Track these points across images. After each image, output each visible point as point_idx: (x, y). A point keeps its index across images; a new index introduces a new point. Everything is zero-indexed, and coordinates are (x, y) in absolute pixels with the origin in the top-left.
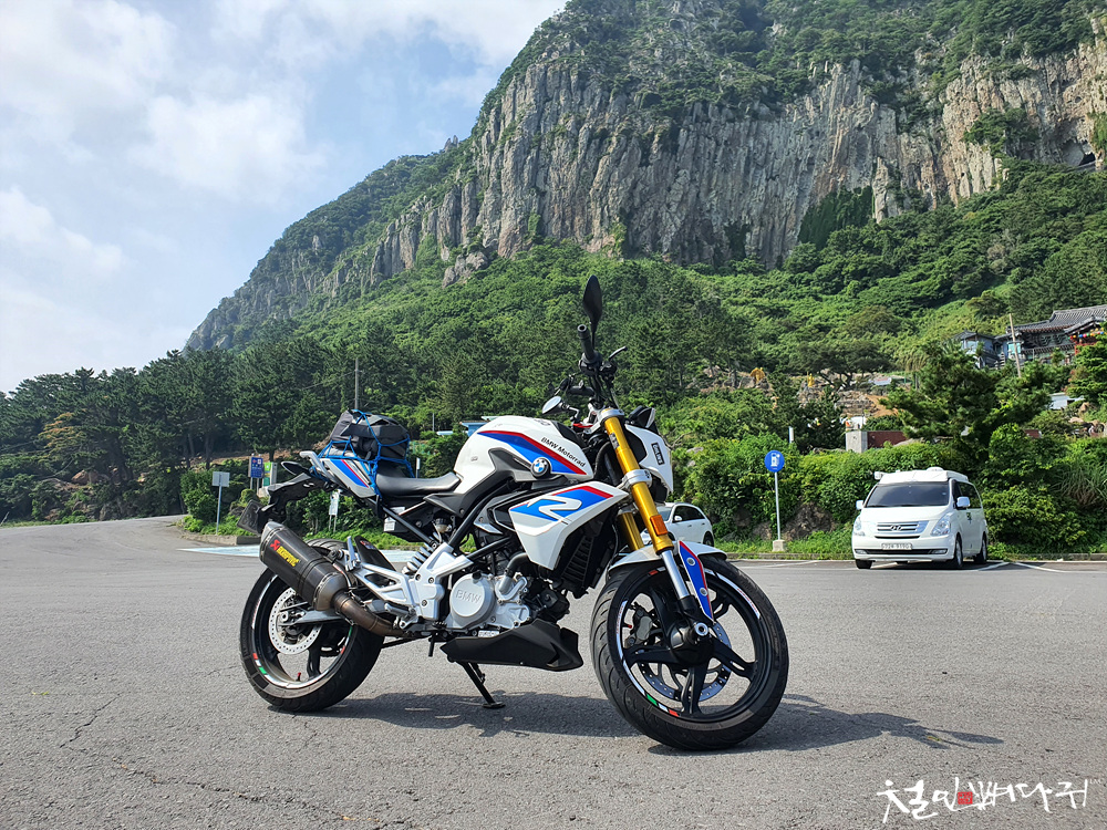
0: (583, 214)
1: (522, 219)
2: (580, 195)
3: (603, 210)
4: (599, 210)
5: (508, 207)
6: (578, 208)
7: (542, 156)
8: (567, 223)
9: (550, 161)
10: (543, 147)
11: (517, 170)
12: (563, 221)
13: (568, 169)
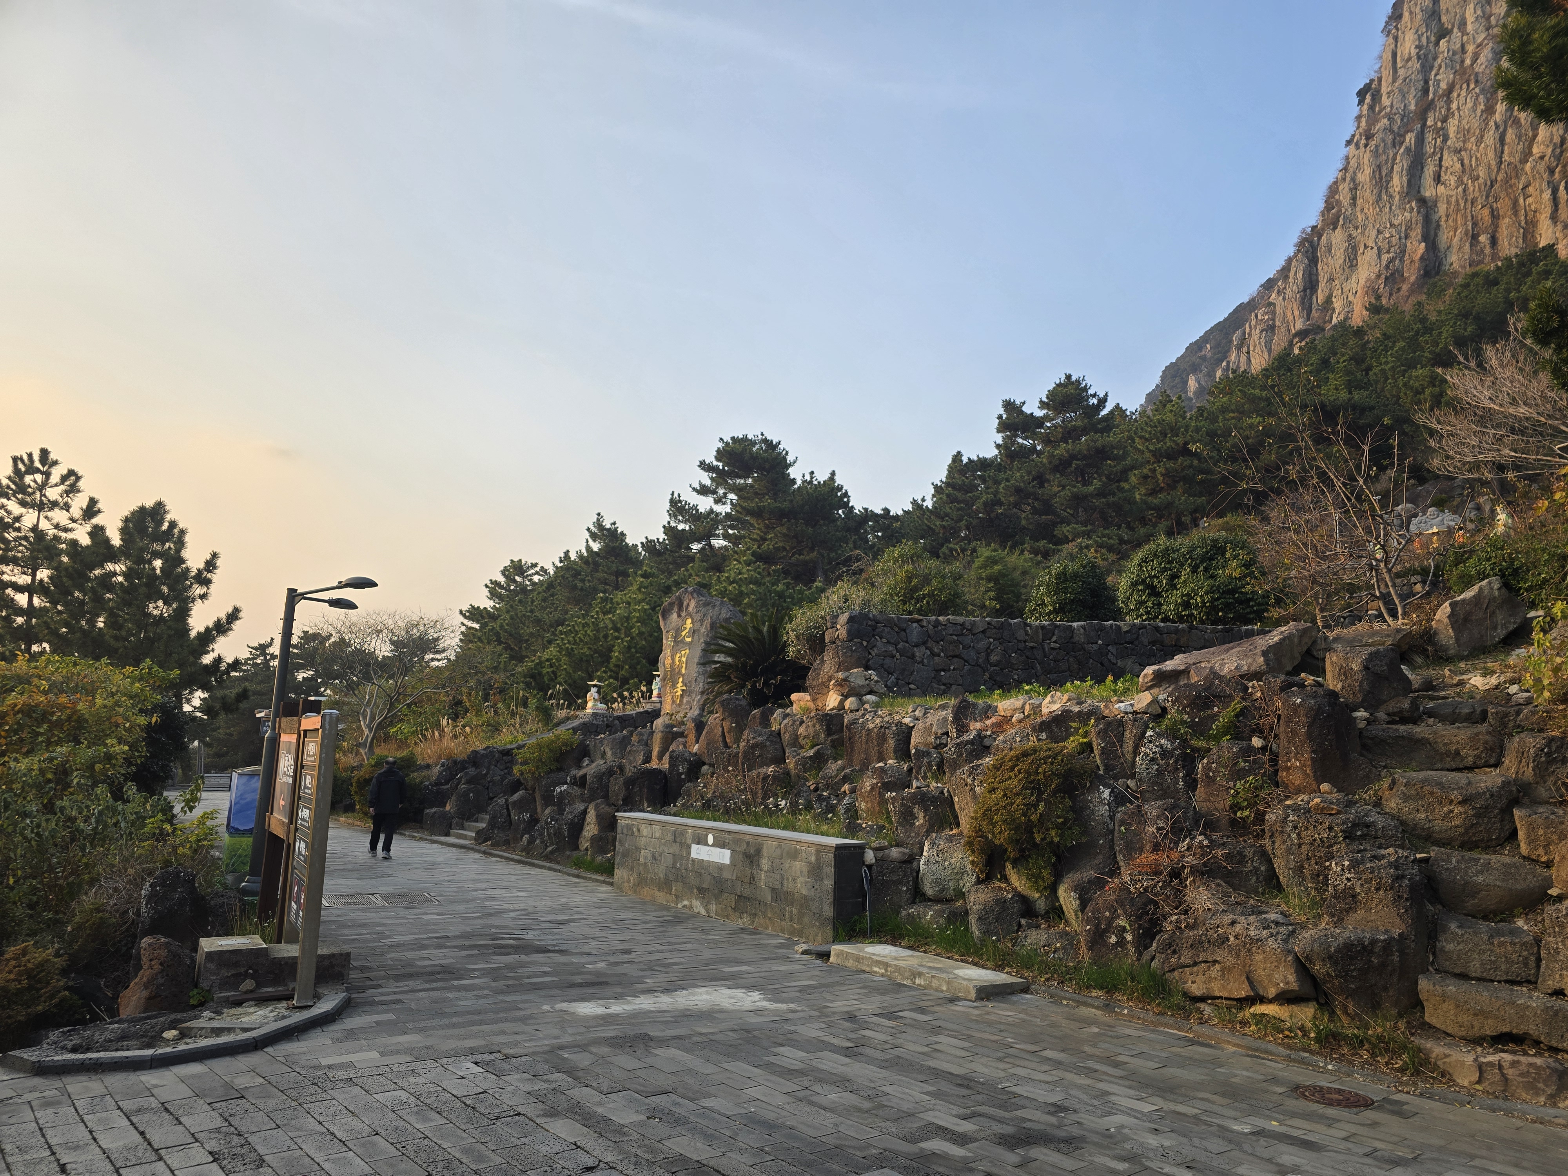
0: (1516, 213)
1: (1391, 261)
2: (1506, 181)
3: (1555, 191)
4: (1547, 195)
5: (1366, 247)
6: (1503, 205)
7: (1429, 137)
8: (1483, 238)
9: (1446, 138)
10: (1429, 123)
11: (1381, 181)
12: (1475, 237)
13: (1480, 139)
